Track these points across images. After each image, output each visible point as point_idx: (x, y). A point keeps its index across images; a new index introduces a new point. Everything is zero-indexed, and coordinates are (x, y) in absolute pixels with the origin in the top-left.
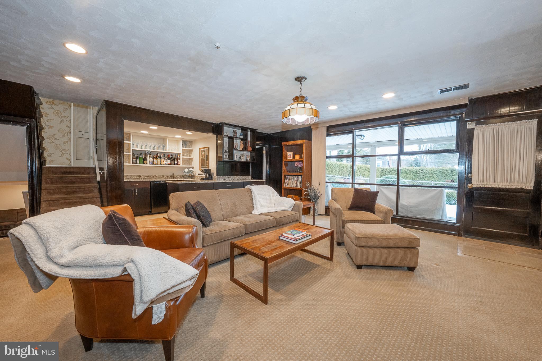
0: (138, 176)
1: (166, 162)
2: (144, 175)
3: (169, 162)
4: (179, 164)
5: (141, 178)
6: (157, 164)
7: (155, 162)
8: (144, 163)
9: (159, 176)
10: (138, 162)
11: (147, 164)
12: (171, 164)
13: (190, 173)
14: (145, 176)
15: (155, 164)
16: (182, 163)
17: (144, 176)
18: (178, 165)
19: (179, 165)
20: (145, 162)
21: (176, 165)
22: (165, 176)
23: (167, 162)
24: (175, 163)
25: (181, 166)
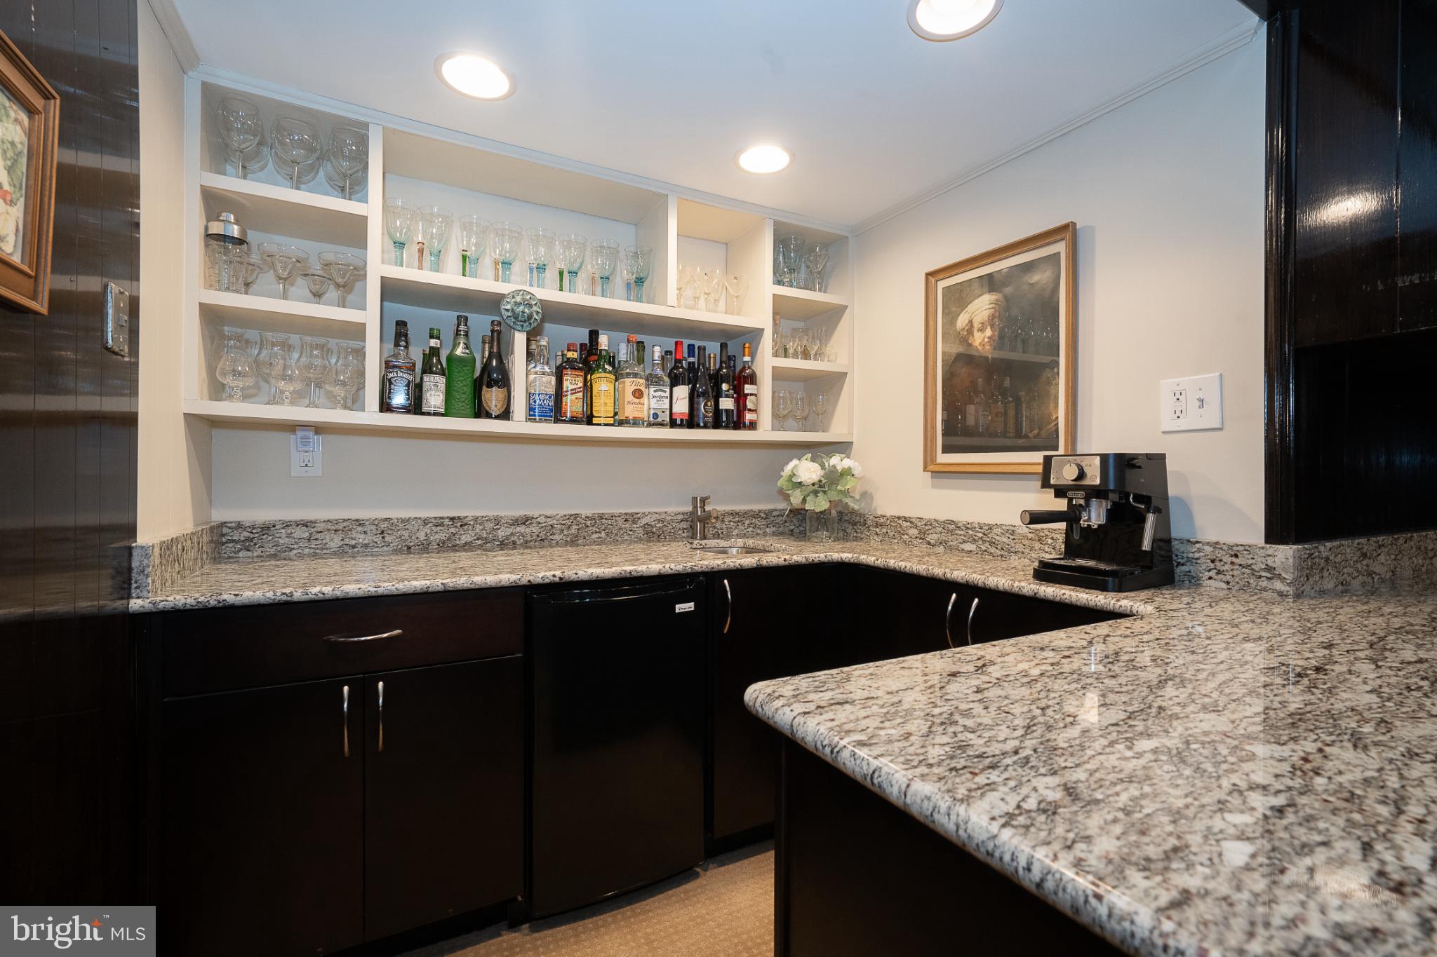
0: (439, 522)
1: (655, 401)
2: (491, 513)
3: (682, 407)
4: (749, 417)
5: (464, 539)
6: (589, 420)
7: (572, 404)
8: (480, 412)
9: (601, 517)
10: (434, 398)
11: (506, 415)
12: (691, 422)
13: (833, 496)
14: (497, 520)
15: (574, 420)
16: (775, 415)
17: (489, 525)
18: (738, 424)
19: (753, 426)
20: (493, 397)
21: (727, 427)
22: (644, 521)
23: (667, 406)
24: (717, 412)
25: (765, 432)
